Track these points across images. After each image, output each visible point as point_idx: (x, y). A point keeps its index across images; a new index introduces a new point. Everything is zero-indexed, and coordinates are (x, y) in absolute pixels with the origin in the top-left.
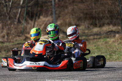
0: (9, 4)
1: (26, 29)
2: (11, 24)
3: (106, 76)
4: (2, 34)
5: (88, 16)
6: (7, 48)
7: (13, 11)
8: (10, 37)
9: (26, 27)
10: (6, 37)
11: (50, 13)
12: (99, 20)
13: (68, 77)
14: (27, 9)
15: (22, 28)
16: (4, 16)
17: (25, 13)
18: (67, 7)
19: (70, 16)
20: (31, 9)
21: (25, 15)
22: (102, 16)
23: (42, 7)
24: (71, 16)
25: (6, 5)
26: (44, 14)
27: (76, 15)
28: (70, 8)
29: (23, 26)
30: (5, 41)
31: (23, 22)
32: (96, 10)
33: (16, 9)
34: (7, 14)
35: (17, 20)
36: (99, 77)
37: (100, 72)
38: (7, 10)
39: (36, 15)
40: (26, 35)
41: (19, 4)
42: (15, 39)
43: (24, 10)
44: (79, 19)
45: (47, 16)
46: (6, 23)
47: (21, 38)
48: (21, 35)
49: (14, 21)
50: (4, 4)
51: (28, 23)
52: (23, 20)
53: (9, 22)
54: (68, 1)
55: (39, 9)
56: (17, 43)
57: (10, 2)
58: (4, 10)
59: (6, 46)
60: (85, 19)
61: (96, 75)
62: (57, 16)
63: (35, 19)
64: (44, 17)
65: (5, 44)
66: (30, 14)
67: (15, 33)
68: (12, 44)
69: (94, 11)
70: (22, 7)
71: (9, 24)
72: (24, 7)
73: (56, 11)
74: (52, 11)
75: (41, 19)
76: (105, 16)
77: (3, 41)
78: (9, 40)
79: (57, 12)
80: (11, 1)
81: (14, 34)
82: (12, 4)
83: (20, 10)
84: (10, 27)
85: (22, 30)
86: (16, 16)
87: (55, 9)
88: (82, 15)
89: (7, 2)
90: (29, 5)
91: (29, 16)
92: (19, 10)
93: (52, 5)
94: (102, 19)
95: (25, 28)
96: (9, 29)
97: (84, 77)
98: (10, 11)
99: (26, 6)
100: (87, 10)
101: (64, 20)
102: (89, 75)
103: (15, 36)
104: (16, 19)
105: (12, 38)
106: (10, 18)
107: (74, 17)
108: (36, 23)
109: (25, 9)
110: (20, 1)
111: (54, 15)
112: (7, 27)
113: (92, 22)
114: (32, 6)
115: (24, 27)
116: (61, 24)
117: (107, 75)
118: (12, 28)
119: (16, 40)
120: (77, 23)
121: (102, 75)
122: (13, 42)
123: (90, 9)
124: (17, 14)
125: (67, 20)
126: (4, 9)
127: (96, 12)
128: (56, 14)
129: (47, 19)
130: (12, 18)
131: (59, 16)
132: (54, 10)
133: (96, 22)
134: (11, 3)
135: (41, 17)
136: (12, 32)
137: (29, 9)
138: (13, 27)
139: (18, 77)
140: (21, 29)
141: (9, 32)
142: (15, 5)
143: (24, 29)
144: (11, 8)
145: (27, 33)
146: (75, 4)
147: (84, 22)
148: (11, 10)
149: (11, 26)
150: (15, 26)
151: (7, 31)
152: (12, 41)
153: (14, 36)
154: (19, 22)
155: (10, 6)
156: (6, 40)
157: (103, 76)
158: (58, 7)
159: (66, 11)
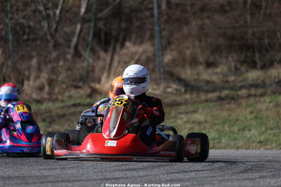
0: (55, 13)
1: (93, 71)
2: (57, 59)
3: (277, 182)
4: (38, 82)
5: (235, 43)
6: (48, 115)
7: (63, 28)
8: (56, 90)
9: (93, 67)
10: (47, 88)
11: (148, 35)
12: (260, 51)
13: (190, 183)
14: (95, 26)
15: (83, 68)
16: (42, 40)
17: (91, 34)
18: (187, 23)
19: (194, 41)
20: (105, 25)
21: (90, 39)
22: (269, 44)
23: (130, 20)
24: (197, 43)
25: (48, 16)
26: (133, 37)
27: (209, 40)
28: (194, 23)
29: (85, 64)
30: (45, 99)
31: (86, 54)
32: (255, 30)
33: (71, 25)
34: (49, 37)
35: (72, 51)
36: (261, 184)
37: (264, 174)
38: (49, 27)
39: (117, 40)
40: (93, 85)
41: (78, 13)
42: (67, 94)
43: (89, 28)
44: (216, 50)
45: (141, 43)
46: (46, 57)
47: (81, 92)
48: (80, 84)
49: (65, 53)
50: (44, 13)
51: (98, 58)
52: (85, 51)
53: (54, 54)
54: (189, 8)
55: (123, 25)
56: (71, 103)
57: (57, 8)
58: (42, 27)
59: (45, 109)
60: (230, 49)
61: (255, 179)
62: (164, 41)
63: (114, 48)
64: (134, 44)
65: (44, 106)
66: (103, 38)
67: (67, 81)
68: (61, 105)
69: (250, 31)
70: (84, 21)
71: (54, 59)
72: (89, 21)
73: (161, 31)
74: (152, 30)
75: (127, 48)
76: (274, 44)
77: (39, 97)
78: (54, 97)
79: (164, 33)
80: (60, 7)
81: (64, 83)
82: (61, 12)
83: (79, 27)
84: (55, 65)
85: (85, 73)
86: (70, 41)
87: (160, 25)
88: (221, 41)
89: (48, 9)
90: (100, 15)
91: (100, 40)
92: (76, 28)
93: (152, 16)
94: (267, 51)
95: (90, 69)
96: (53, 70)
97: (227, 184)
98: (56, 30)
99: (93, 18)
100: (234, 28)
101: (180, 52)
102: (239, 180)
103: (68, 87)
104: (69, 47)
105: (59, 92)
106: (56, 46)
107: (204, 44)
108: (116, 58)
109: (92, 24)
110: (80, 7)
111: (156, 41)
112: (50, 66)
113: (246, 56)
114: (106, 19)
115: (88, 66)
116: (173, 61)
117: (279, 180)
118: (60, 69)
119: (70, 97)
120: (211, 59)
121: (268, 180)
122: (62, 101)
123: (241, 27)
124: (73, 37)
125: (188, 52)
126: (43, 23)
127: (253, 33)
128: (162, 37)
129: (141, 49)
130: (60, 45)
131: (169, 43)
132: (157, 28)
133: (254, 56)
134: (58, 12)
135: (128, 44)
136: (60, 79)
137: (101, 24)
138: (62, 66)
139: (73, 181)
140: (81, 71)
141: (54, 77)
142: (68, 15)
143: (88, 72)
144: (58, 23)
145: (93, 81)
146: (205, 14)
147: (227, 58)
148: (59, 28)
149: (58, 63)
150: (67, 64)
151: (49, 76)
152: (60, 97)
153: (64, 86)
154: (77, 54)
155: (57, 19)
156: (46, 96)
157: (269, 183)
158: (167, 21)
159: (186, 30)
